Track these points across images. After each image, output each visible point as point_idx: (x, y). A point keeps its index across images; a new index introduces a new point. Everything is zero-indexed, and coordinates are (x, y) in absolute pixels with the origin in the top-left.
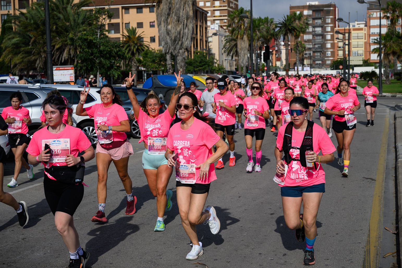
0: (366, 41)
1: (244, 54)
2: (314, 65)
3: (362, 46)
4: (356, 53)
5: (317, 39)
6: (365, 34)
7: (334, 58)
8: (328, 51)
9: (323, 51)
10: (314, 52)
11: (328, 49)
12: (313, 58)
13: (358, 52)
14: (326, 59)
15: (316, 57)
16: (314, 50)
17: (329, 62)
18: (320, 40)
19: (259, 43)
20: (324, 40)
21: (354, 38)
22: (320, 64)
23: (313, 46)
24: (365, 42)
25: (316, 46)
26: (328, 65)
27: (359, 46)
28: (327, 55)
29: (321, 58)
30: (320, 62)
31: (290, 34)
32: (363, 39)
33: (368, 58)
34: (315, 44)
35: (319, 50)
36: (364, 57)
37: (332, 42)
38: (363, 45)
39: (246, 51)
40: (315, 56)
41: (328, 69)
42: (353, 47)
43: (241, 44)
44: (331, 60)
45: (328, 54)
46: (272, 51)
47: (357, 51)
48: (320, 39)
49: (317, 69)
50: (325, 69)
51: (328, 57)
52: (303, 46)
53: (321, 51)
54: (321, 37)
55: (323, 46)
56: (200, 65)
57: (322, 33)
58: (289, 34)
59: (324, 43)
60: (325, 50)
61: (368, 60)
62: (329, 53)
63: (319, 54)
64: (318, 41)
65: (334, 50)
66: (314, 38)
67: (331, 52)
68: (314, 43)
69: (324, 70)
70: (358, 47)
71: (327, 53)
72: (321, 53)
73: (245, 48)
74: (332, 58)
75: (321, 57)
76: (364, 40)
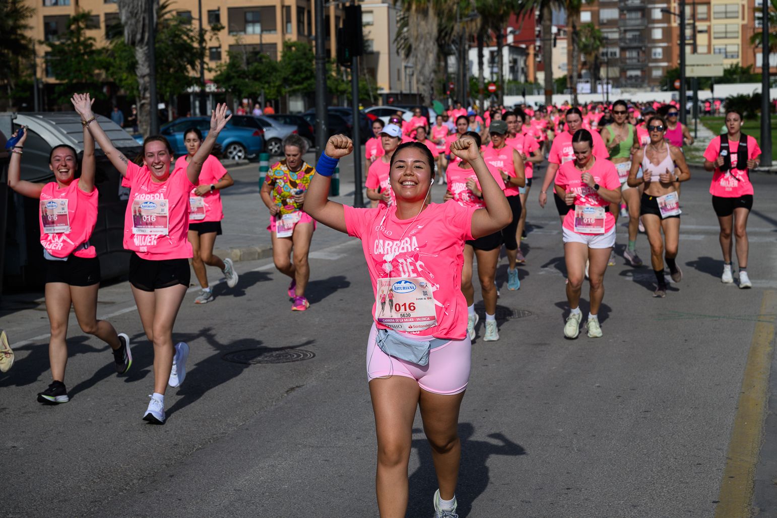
0: (745, 22)
1: (427, 52)
2: (623, 81)
3: (735, 35)
4: (723, 51)
5: (631, 19)
6: (743, 6)
7: (671, 64)
8: (656, 47)
9: (645, 47)
10: (623, 49)
11: (656, 41)
12: (622, 62)
13: (726, 49)
14: (651, 65)
15: (628, 61)
16: (622, 44)
17: (657, 73)
18: (638, 22)
19: (476, 25)
20: (646, 21)
21: (716, 16)
22: (637, 77)
23: (620, 34)
24: (743, 26)
25: (629, 35)
26: (655, 80)
27: (729, 35)
28: (653, 57)
29: (639, 64)
30: (638, 73)
31: (554, 4)
32: (737, 17)
33: (749, 63)
34: (625, 31)
35: (635, 44)
36: (739, 60)
37: (665, 25)
38: (738, 32)
39: (431, 43)
40: (626, 59)
41: (656, 89)
42: (715, 38)
43: (418, 25)
44: (663, 67)
45: (655, 54)
46: (527, 48)
47: (724, 47)
48: (636, 19)
49: (628, 89)
50: (649, 89)
51: (656, 61)
52: (598, 34)
53: (640, 48)
54: (639, 15)
55: (644, 35)
56: (297, 78)
57: (642, 5)
58: (551, 4)
59: (647, 27)
60: (649, 45)
61: (749, 68)
62: (659, 50)
63: (634, 54)
64: (633, 22)
65: (670, 45)
66: (623, 17)
67: (663, 48)
68: (622, 29)
69: (646, 91)
70: (726, 38)
71: (654, 50)
72: (641, 53)
73: (428, 36)
74: (665, 64)
75: (639, 61)
76: (740, 22)
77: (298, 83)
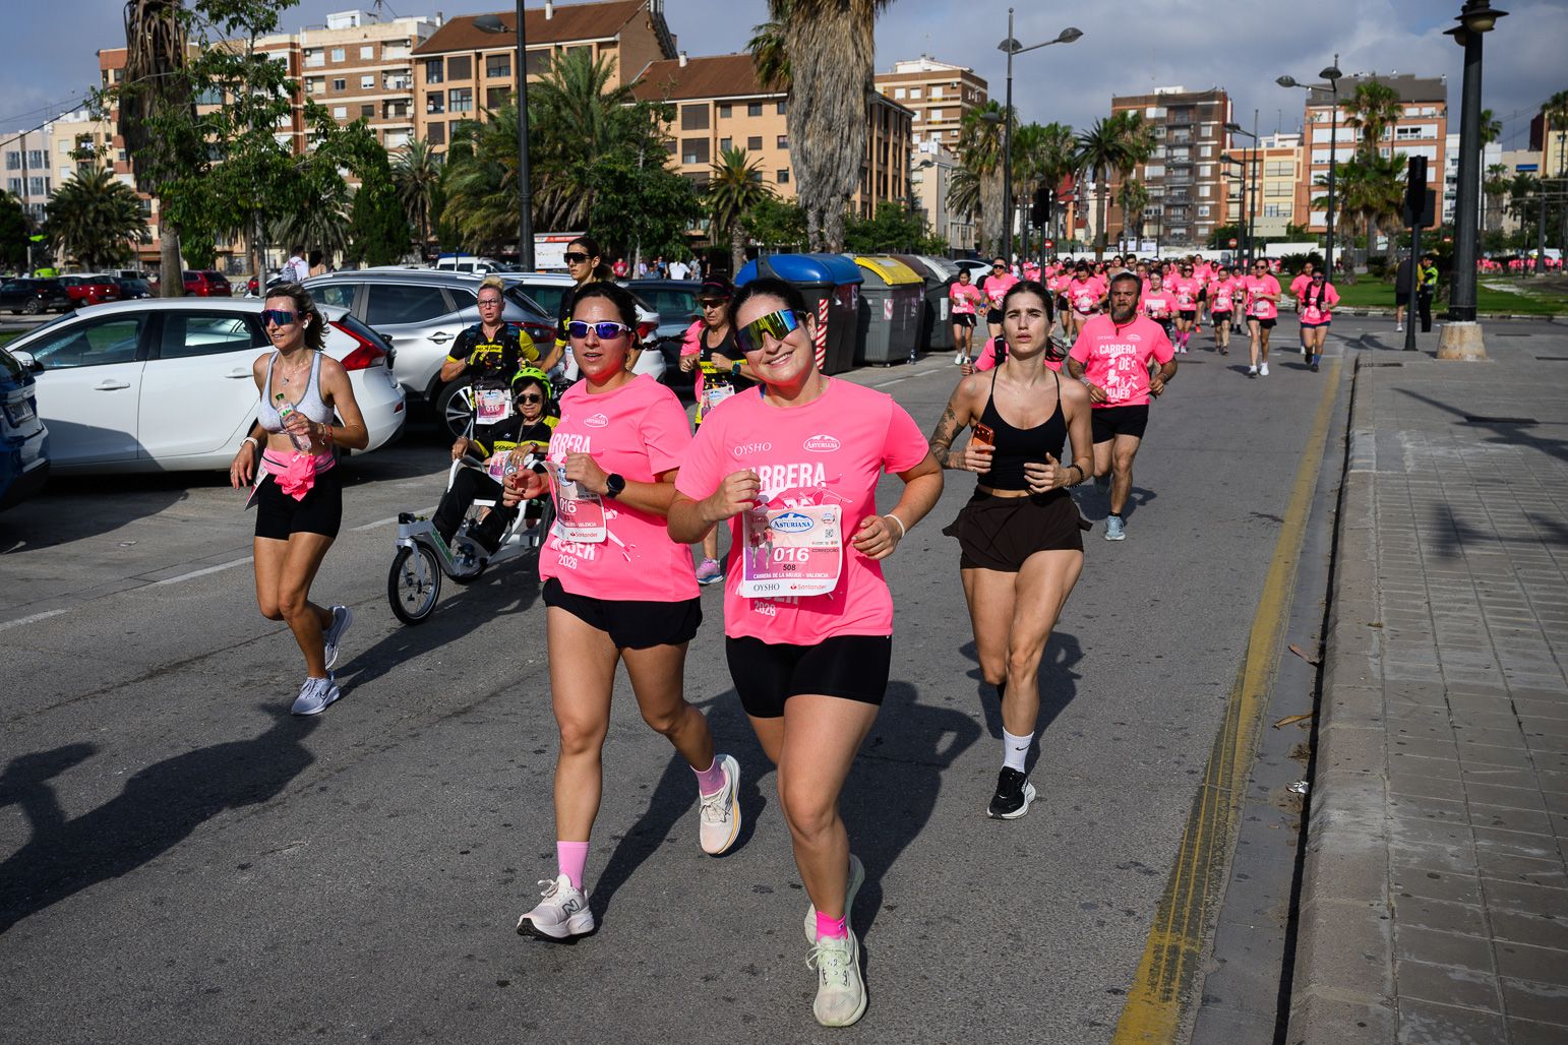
0: (1300, 180)
2: (1166, 238)
3: (1289, 193)
4: (1274, 210)
5: (1177, 176)
6: (1298, 163)
7: (1218, 222)
8: (1203, 205)
9: (1192, 205)
10: (1168, 207)
11: (1203, 199)
12: (1166, 220)
13: (1278, 207)
14: (1197, 223)
15: (1172, 219)
16: (1168, 202)
17: (1203, 232)
18: (1186, 179)
20: (1194, 179)
21: (1269, 173)
22: (1181, 235)
23: (1166, 191)
24: (1297, 183)
25: (1175, 193)
26: (1202, 238)
27: (1281, 193)
28: (1200, 215)
29: (1185, 222)
30: (1183, 231)
31: (1109, 165)
32: (1292, 175)
33: (1302, 223)
34: (1171, 188)
35: (1181, 202)
36: (1292, 218)
37: (1214, 183)
38: (1291, 190)
40: (1171, 216)
42: (1264, 196)
43: (989, 186)
44: (1209, 225)
45: (1202, 212)
46: (1066, 205)
47: (1276, 205)
48: (1184, 176)
49: (1173, 248)
51: (1203, 219)
52: (1142, 191)
53: (1187, 206)
54: (1187, 172)
55: (1191, 192)
57: (1190, 162)
58: (1106, 164)
59: (1194, 184)
60: (1196, 203)
61: (1302, 227)
62: (1207, 208)
63: (1180, 212)
64: (1180, 179)
65: (1218, 203)
66: (1169, 174)
67: (1211, 206)
68: (1168, 186)
70: (1279, 196)
71: (1200, 209)
72: (1187, 211)
74: (1212, 223)
75: (1184, 219)
76: (1294, 179)
77: (891, 239)
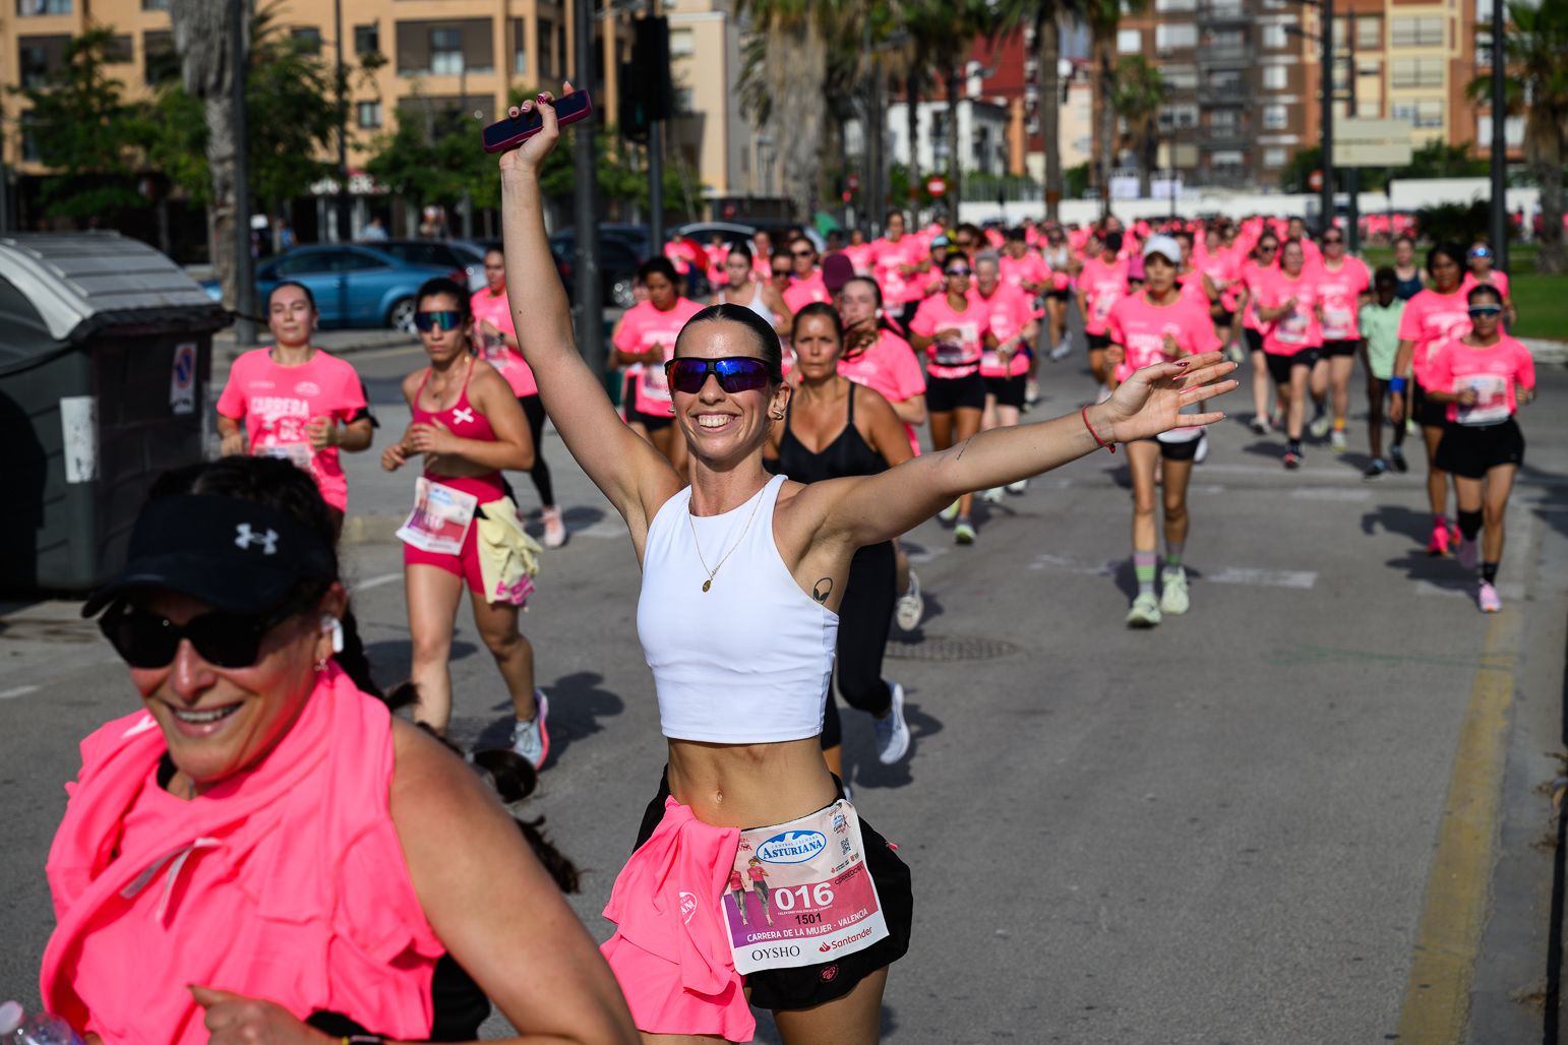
0: (1457, 53)
2: (1205, 174)
3: (1436, 80)
4: (1411, 113)
5: (1220, 47)
6: (1453, 22)
7: (1303, 139)
8: (1274, 105)
9: (1251, 104)
10: (1206, 109)
11: (1273, 92)
12: (1203, 135)
13: (1416, 109)
14: (1263, 140)
15: (1215, 133)
16: (1205, 99)
17: (1276, 158)
18: (1237, 53)
19: (905, 57)
20: (1252, 52)
21: (1397, 40)
22: (1233, 165)
23: (1199, 74)
24: (1453, 62)
25: (1218, 80)
26: (1272, 171)
27: (1422, 80)
28: (1268, 125)
29: (1239, 138)
30: (1234, 157)
31: (1063, 17)
32: (1439, 44)
34: (1211, 72)
35: (1230, 98)
37: (1293, 59)
38: (1440, 75)
39: (812, 95)
40: (1210, 128)
41: (1273, 190)
42: (1397, 86)
43: (785, 57)
44: (1288, 147)
45: (1272, 119)
46: (1009, 105)
47: (1413, 104)
48: (1233, 46)
49: (1214, 191)
50: (1258, 191)
51: (1275, 132)
52: (1153, 77)
53: (1241, 106)
54: (1238, 38)
55: (1249, 81)
57: (1245, 17)
58: (1058, 15)
59: (1254, 63)
60: (1260, 100)
61: (1465, 147)
62: (1281, 112)
63: (1228, 118)
64: (1226, 53)
65: (1302, 99)
66: (1204, 42)
67: (1288, 106)
68: (1204, 67)
69: (1250, 195)
70: (1417, 85)
71: (1268, 111)
72: (1243, 118)
73: (805, 81)
74: (1291, 139)
75: (1237, 133)
76: (1445, 52)
